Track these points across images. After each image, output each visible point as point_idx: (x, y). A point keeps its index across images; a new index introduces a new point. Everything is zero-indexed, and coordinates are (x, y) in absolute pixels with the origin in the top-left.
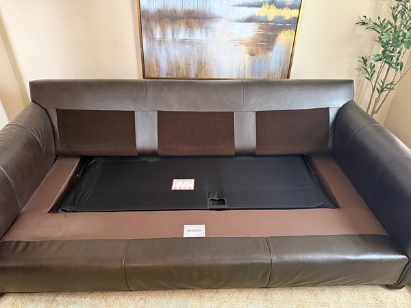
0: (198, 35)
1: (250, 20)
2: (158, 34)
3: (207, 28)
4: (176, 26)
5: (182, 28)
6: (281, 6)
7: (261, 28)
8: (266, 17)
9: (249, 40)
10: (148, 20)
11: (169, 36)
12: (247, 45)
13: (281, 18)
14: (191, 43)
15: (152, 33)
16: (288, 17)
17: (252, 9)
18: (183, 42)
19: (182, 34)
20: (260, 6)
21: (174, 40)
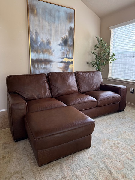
0: (48, 66)
1: (62, 62)
2: (36, 66)
3: (50, 64)
4: (42, 64)
5: (44, 65)
6: (69, 58)
7: (65, 64)
8: (66, 61)
9: (62, 67)
10: (33, 62)
11: (40, 67)
12: (62, 69)
13: (69, 61)
14: (46, 69)
15: (34, 66)
16: (71, 61)
17: (62, 59)
18: (44, 68)
19: (44, 66)
20: (64, 58)
21: (41, 68)
